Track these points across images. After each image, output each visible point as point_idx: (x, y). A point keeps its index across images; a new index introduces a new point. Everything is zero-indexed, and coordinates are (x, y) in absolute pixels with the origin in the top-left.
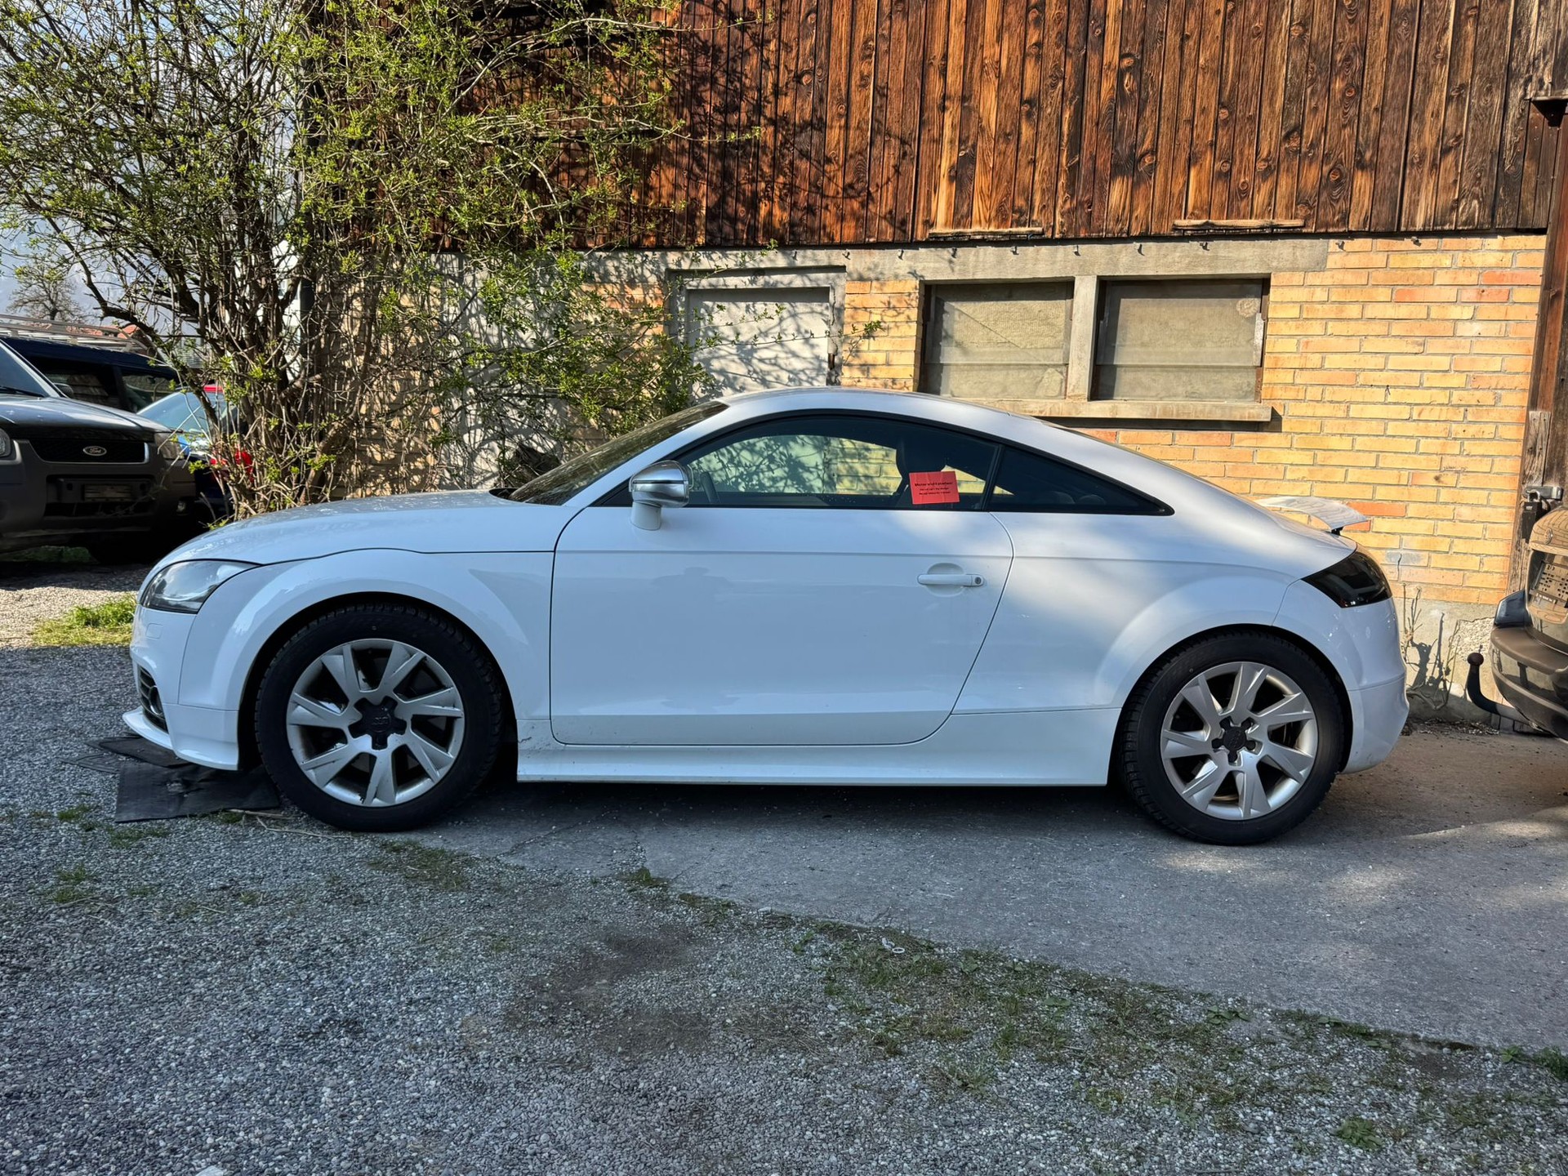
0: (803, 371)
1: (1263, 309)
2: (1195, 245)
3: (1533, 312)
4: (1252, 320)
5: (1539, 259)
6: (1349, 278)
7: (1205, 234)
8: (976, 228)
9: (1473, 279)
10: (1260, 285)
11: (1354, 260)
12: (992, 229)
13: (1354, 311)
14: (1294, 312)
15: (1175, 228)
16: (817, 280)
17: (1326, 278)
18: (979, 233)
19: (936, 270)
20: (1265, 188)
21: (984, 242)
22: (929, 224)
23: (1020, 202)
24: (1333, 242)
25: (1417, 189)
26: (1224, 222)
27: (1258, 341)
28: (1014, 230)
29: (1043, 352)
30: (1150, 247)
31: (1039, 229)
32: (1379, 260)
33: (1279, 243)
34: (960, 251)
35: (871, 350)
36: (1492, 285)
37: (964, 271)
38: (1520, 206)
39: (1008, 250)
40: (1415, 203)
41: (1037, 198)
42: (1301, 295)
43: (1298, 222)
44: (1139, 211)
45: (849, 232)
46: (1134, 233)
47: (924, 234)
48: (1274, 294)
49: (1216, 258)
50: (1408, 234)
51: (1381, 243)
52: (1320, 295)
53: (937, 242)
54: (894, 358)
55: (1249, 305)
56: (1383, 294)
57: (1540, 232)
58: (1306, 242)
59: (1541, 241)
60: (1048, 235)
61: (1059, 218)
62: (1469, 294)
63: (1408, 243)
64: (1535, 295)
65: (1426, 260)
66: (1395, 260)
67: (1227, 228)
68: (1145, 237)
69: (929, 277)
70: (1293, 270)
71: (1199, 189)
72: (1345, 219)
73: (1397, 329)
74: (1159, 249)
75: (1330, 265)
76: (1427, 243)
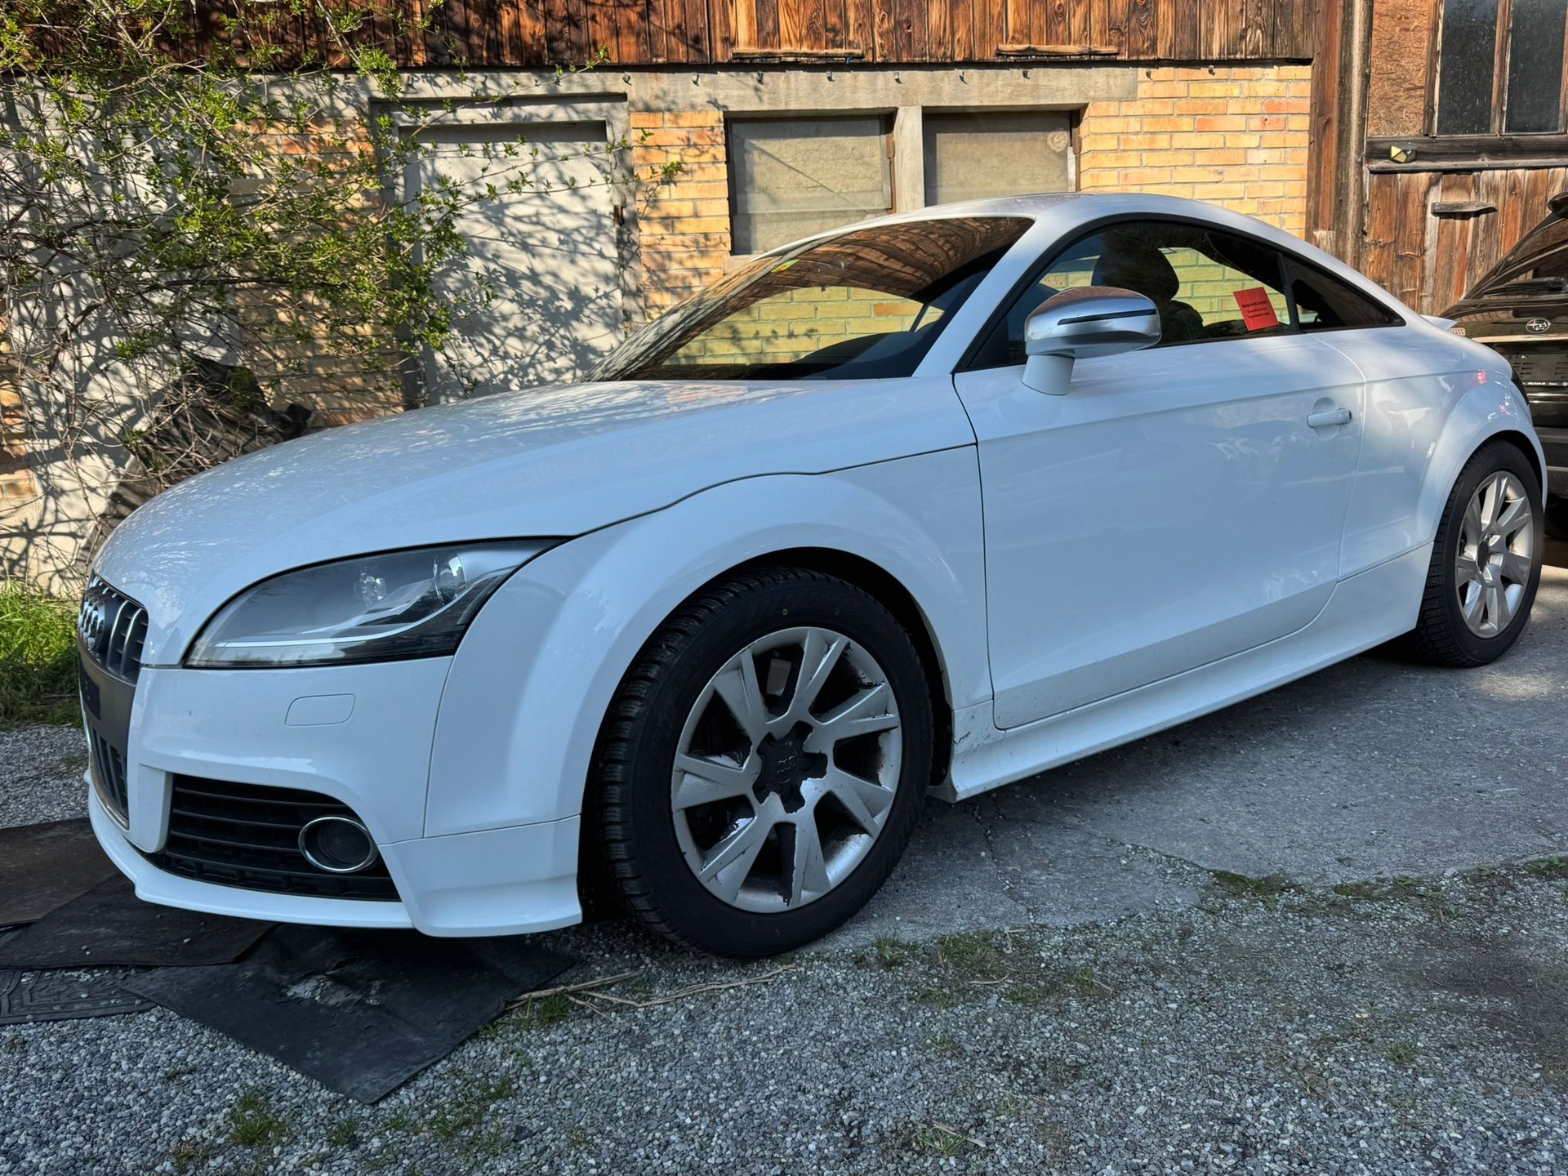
0: (577, 230)
1: (1075, 143)
2: (1017, 73)
3: (1304, 139)
4: (1063, 155)
5: (1306, 89)
6: (1158, 108)
7: (1027, 61)
8: (786, 48)
9: (1257, 109)
10: (1071, 117)
11: (1160, 90)
12: (805, 49)
13: (1163, 141)
14: (1112, 144)
15: (999, 53)
16: (585, 112)
17: (1137, 108)
18: (791, 54)
19: (742, 99)
20: (1080, 11)
21: (796, 66)
22: (730, 42)
23: (833, 19)
24: (1142, 71)
25: (1211, 18)
26: (1044, 47)
27: (1072, 176)
28: (830, 51)
29: (861, 197)
30: (972, 74)
31: (858, 51)
32: (1181, 89)
33: (1094, 71)
34: (768, 77)
35: (673, 198)
36: (1273, 111)
37: (773, 101)
38: (1293, 38)
39: (824, 76)
40: (1210, 31)
41: (852, 15)
42: (1115, 125)
43: (1112, 49)
44: (961, 34)
45: (630, 50)
46: (958, 59)
47: (725, 54)
48: (1086, 127)
49: (1036, 87)
50: (1206, 63)
51: (1182, 72)
52: (1134, 125)
53: (741, 64)
54: (703, 209)
55: (1059, 139)
56: (1187, 123)
57: (1305, 62)
58: (1118, 70)
59: (1305, 72)
60: (869, 58)
61: (878, 40)
62: (1255, 123)
63: (1204, 71)
64: (1304, 123)
65: (1219, 89)
66: (1195, 89)
67: (1049, 54)
68: (968, 64)
69: (733, 108)
70: (1109, 99)
71: (1017, 11)
72: (1153, 48)
73: (1201, 158)
74: (981, 77)
75: (1140, 94)
76: (1221, 72)
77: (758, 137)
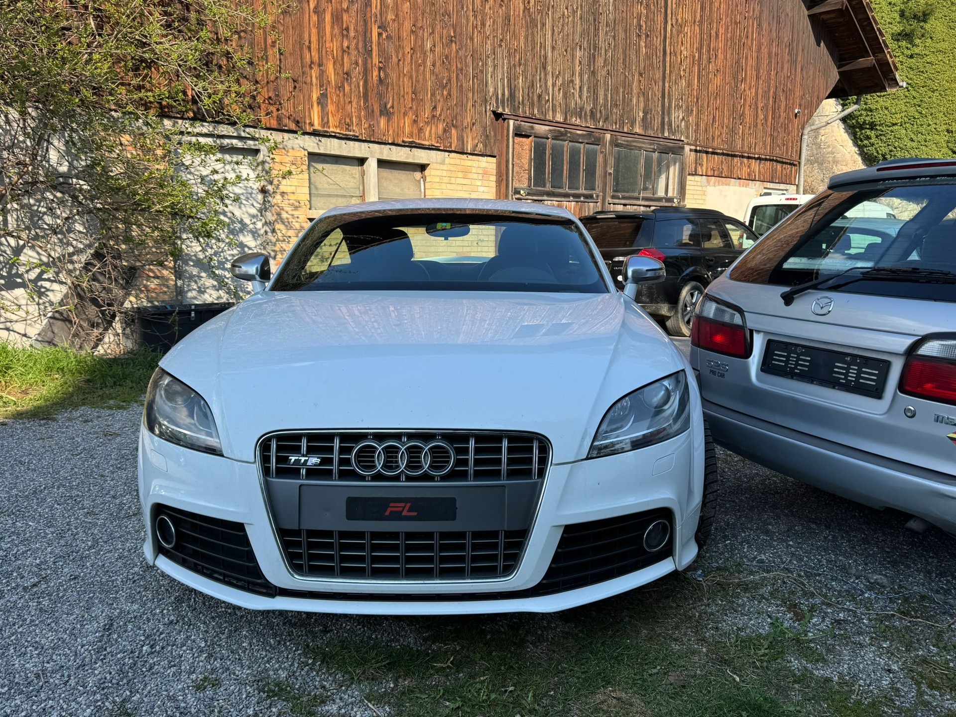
0: (242, 194)
1: (424, 178)
2: (408, 149)
3: (494, 184)
4: (419, 181)
5: (494, 166)
6: (452, 168)
7: (412, 145)
8: (331, 129)
9: (480, 171)
10: (422, 167)
11: (452, 161)
12: (338, 131)
13: (453, 180)
14: (437, 180)
15: (403, 141)
16: (250, 145)
17: (445, 167)
18: (334, 132)
19: (314, 147)
20: (428, 129)
21: (335, 137)
22: (311, 124)
23: (348, 120)
24: (447, 154)
25: (467, 137)
26: (417, 141)
27: (423, 190)
28: (347, 133)
29: (352, 190)
30: (393, 147)
31: (357, 134)
32: (458, 162)
33: (432, 152)
34: (323, 140)
35: (286, 185)
36: (485, 173)
37: (325, 149)
38: (491, 148)
39: (343, 142)
40: (467, 142)
41: (354, 119)
42: (439, 173)
43: (438, 145)
44: (391, 132)
45: (274, 124)
46: (390, 142)
47: (310, 129)
48: (427, 172)
49: (414, 155)
50: (466, 153)
51: (459, 155)
52: (445, 174)
53: (315, 134)
54: (299, 190)
55: (418, 175)
56: (460, 175)
57: (494, 157)
58: (439, 153)
59: (494, 160)
60: (360, 137)
61: (363, 131)
62: (480, 176)
63: (465, 156)
64: (494, 178)
65: (469, 163)
66: (463, 163)
67: (419, 144)
68: (393, 144)
69: (311, 150)
70: (437, 163)
71: (408, 126)
72: (451, 146)
73: (465, 188)
74: (397, 150)
75: (446, 162)
76: (470, 157)
77: (315, 162)
